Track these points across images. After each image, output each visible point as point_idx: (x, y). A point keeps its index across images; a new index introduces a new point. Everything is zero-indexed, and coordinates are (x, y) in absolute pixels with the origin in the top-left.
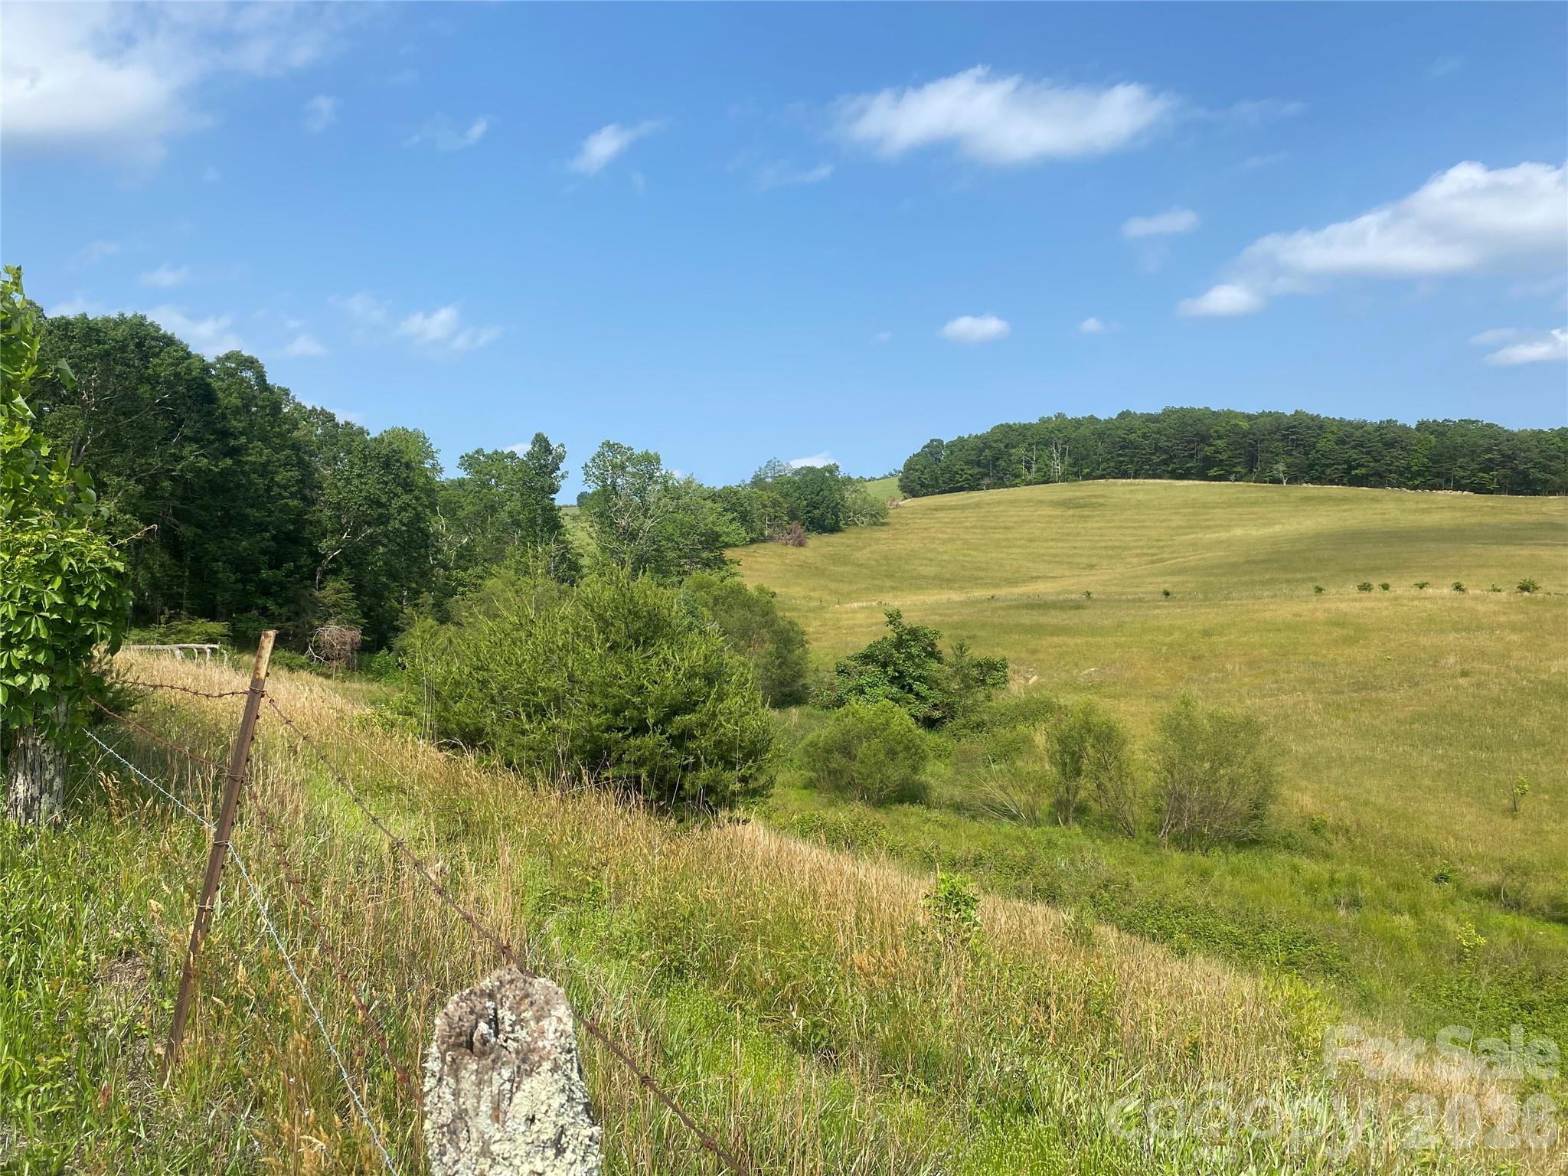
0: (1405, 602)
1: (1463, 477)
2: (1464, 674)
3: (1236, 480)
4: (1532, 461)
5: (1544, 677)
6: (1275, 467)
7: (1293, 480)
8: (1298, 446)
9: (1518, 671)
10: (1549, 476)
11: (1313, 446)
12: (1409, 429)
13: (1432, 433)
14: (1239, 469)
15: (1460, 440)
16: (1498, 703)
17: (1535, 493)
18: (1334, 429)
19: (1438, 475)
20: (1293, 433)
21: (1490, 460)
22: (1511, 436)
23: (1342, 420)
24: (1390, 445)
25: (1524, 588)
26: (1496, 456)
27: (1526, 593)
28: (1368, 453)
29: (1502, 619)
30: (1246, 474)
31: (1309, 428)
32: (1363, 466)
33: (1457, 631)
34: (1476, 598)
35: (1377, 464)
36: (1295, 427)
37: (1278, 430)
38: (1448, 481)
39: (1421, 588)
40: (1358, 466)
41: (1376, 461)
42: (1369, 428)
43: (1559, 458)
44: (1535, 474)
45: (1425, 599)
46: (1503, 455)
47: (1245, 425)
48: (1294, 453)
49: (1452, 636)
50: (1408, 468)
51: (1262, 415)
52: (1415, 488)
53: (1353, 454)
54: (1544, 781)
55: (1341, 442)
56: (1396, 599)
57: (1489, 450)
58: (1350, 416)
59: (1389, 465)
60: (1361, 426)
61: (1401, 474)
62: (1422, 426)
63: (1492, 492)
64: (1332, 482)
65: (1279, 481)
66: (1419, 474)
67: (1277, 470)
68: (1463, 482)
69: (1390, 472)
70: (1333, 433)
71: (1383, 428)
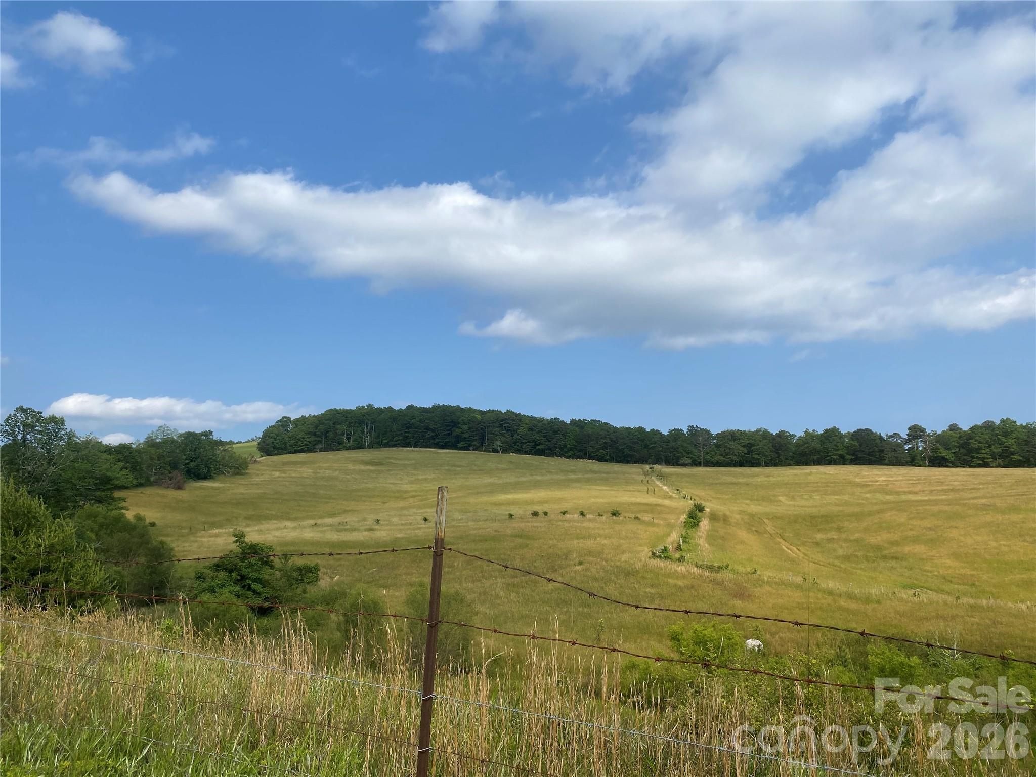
0: (555, 522)
1: (592, 452)
2: (580, 563)
3: (473, 450)
4: (625, 444)
5: (618, 563)
6: (495, 442)
7: (505, 451)
8: (508, 431)
9: (606, 561)
10: (634, 453)
11: (515, 431)
12: (565, 423)
13: (577, 427)
14: (475, 443)
15: (591, 431)
16: (596, 579)
17: (628, 462)
18: (527, 422)
19: (580, 451)
20: (506, 423)
21: (605, 443)
22: (615, 429)
23: (532, 417)
24: (556, 432)
25: (614, 514)
26: (608, 441)
27: (614, 517)
28: (545, 436)
29: (602, 532)
30: (479, 447)
31: (514, 420)
32: (542, 444)
33: (578, 539)
34: (590, 520)
35: (550, 443)
36: (506, 419)
37: (497, 420)
38: (585, 454)
39: (564, 514)
40: (540, 444)
41: (549, 441)
42: (545, 422)
43: (638, 443)
44: (627, 451)
45: (565, 520)
46: (612, 441)
47: (479, 417)
48: (506, 435)
49: (575, 541)
50: (565, 446)
51: (489, 411)
52: (569, 457)
53: (537, 437)
54: (614, 622)
55: (531, 429)
56: (550, 521)
57: (605, 438)
58: (537, 415)
59: (556, 444)
60: (541, 420)
61: (562, 449)
62: (573, 422)
63: (606, 461)
64: (526, 453)
65: (498, 452)
66: (571, 450)
67: (496, 444)
68: (593, 455)
69: (556, 448)
70: (526, 424)
71: (552, 423)
